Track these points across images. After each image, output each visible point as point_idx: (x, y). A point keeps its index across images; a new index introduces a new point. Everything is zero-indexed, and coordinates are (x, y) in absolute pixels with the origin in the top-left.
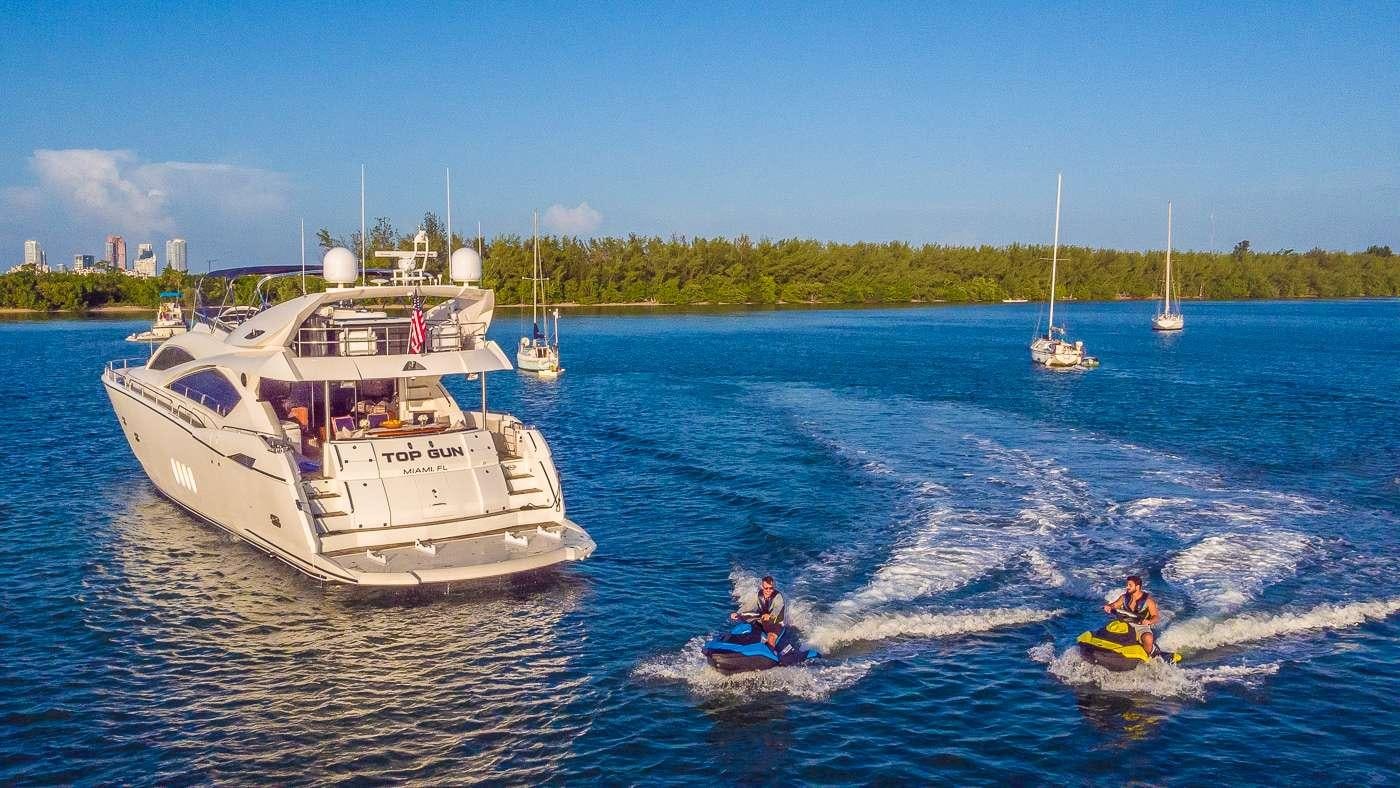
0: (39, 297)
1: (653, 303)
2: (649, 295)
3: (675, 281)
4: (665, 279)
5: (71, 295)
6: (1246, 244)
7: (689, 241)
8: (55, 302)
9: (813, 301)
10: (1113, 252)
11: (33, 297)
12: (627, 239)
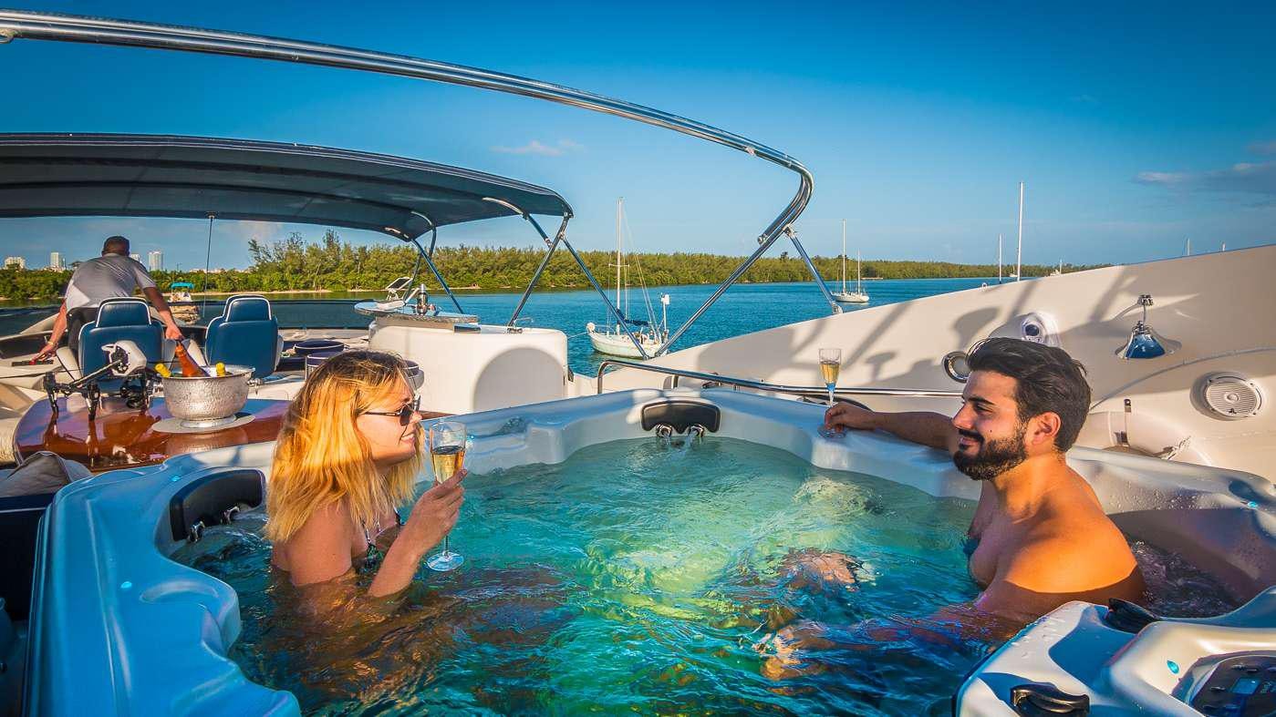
0: (15, 288)
1: (477, 287)
2: (474, 283)
3: (491, 274)
4: (484, 272)
5: (43, 287)
6: (786, 253)
7: (496, 248)
8: (29, 292)
9: (572, 285)
10: (724, 257)
11: (9, 288)
12: (458, 247)
